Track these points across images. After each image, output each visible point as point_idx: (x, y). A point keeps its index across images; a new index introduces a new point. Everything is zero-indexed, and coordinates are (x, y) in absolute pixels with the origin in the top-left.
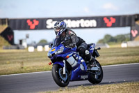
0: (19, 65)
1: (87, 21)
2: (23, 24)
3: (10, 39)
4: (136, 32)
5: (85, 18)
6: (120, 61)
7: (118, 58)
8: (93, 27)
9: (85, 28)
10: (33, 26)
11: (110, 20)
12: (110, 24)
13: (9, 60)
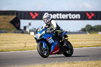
2: (27, 15)
3: (17, 26)
6: (96, 45)
7: (96, 42)
9: (72, 19)
10: (34, 17)
13: (16, 40)
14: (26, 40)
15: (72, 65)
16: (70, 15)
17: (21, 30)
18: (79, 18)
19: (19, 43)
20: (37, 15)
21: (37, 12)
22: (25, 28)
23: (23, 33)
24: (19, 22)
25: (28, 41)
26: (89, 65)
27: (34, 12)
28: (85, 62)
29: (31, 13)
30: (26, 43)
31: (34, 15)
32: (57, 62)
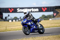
0: (5, 28)
1: (35, 9)
3: (1, 17)
4: (56, 14)
5: (34, 8)
8: (37, 12)
10: (11, 11)
11: (44, 9)
12: (44, 10)
14: (6, 25)
15: (34, 39)
16: (32, 9)
17: (3, 19)
18: (38, 11)
19: (3, 27)
20: (13, 10)
21: (13, 8)
22: (6, 18)
23: (5, 21)
24: (2, 14)
25: (8, 26)
26: (44, 39)
27: (11, 8)
28: (42, 37)
29: (9, 9)
30: (6, 27)
31: (11, 10)
32: (25, 38)
